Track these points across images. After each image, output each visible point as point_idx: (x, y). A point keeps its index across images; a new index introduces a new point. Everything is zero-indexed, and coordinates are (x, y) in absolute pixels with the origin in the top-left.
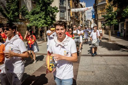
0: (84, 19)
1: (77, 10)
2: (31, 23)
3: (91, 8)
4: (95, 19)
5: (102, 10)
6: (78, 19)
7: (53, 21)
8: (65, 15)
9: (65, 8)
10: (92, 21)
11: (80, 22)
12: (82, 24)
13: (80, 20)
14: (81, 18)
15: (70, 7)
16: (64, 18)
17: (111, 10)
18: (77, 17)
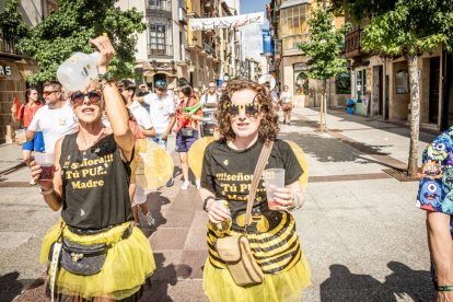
0: (233, 55)
1: (208, 23)
2: (42, 71)
3: (260, 19)
4: (272, 57)
5: (296, 26)
6: (214, 56)
7: (127, 64)
8: (169, 42)
9: (168, 16)
10: (264, 63)
11: (223, 66)
12: (227, 74)
13: (222, 58)
14: (225, 51)
15: (185, 11)
16: (164, 51)
17: (326, 25)
18: (209, 47)
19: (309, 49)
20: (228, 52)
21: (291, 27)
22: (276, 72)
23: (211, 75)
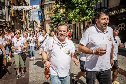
0: (28, 19)
1: (19, 8)
3: (37, 7)
4: (42, 20)
5: (50, 10)
6: (21, 20)
8: (4, 13)
11: (24, 23)
12: (26, 26)
13: (24, 20)
14: (25, 18)
15: (10, 3)
16: (2, 17)
17: (59, 11)
18: (19, 16)
19: (53, 19)
20: (26, 18)
21: (48, 11)
22: (43, 25)
23: (20, 26)
